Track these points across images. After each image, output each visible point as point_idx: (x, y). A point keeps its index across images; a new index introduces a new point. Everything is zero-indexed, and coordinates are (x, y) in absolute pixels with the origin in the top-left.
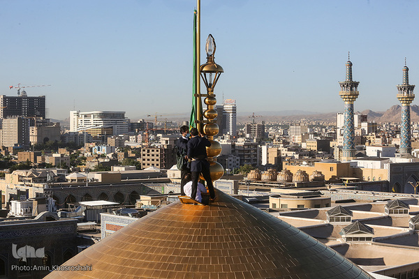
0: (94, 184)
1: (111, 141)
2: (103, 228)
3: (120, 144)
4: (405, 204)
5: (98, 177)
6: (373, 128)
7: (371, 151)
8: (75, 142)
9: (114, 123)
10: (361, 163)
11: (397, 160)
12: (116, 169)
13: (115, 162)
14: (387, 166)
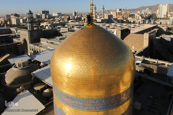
0: (58, 24)
1: (59, 17)
2: (61, 30)
3: (61, 17)
4: (104, 25)
5: (58, 22)
6: (98, 14)
7: (98, 18)
8: (54, 17)
9: (60, 14)
10: (97, 19)
11: (102, 19)
12: (61, 21)
13: (60, 20)
14: (101, 20)
